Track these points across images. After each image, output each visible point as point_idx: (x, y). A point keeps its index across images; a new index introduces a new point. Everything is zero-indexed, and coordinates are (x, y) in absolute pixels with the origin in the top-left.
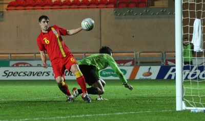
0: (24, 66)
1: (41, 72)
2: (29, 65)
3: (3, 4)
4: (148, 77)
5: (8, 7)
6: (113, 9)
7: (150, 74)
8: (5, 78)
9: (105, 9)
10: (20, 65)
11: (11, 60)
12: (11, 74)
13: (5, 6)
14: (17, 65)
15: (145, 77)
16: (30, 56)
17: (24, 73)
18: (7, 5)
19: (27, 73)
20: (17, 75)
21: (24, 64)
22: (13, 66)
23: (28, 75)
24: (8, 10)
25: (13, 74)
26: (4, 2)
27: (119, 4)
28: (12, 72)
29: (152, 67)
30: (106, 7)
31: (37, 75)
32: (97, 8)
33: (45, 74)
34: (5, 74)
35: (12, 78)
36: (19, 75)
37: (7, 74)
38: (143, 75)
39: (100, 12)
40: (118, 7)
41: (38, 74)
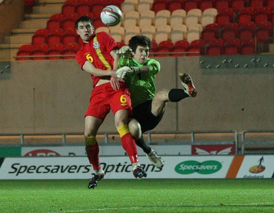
0: (46, 156)
1: (76, 167)
2: (54, 154)
3: (9, 48)
4: (258, 175)
5: (18, 54)
6: (198, 57)
7: (263, 169)
8: (13, 177)
9: (185, 57)
10: (38, 154)
11: (24, 145)
12: (23, 169)
13: (14, 53)
14: (34, 154)
15: (253, 175)
16: (57, 139)
17: (46, 168)
18: (17, 51)
19: (51, 168)
20: (35, 171)
21: (47, 152)
22: (27, 156)
23: (52, 172)
24: (17, 59)
25: (28, 170)
26: (12, 46)
27: (208, 48)
28: (26, 167)
29: (265, 157)
30: (187, 55)
31: (69, 172)
32: (171, 55)
33: (83, 169)
34: (14, 170)
35: (25, 176)
36: (37, 172)
37: (16, 169)
38: (250, 171)
39: (176, 62)
40: (208, 54)
41: (70, 169)
